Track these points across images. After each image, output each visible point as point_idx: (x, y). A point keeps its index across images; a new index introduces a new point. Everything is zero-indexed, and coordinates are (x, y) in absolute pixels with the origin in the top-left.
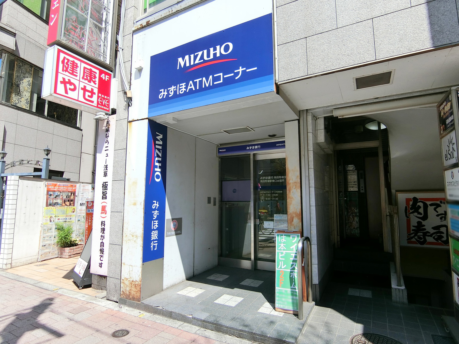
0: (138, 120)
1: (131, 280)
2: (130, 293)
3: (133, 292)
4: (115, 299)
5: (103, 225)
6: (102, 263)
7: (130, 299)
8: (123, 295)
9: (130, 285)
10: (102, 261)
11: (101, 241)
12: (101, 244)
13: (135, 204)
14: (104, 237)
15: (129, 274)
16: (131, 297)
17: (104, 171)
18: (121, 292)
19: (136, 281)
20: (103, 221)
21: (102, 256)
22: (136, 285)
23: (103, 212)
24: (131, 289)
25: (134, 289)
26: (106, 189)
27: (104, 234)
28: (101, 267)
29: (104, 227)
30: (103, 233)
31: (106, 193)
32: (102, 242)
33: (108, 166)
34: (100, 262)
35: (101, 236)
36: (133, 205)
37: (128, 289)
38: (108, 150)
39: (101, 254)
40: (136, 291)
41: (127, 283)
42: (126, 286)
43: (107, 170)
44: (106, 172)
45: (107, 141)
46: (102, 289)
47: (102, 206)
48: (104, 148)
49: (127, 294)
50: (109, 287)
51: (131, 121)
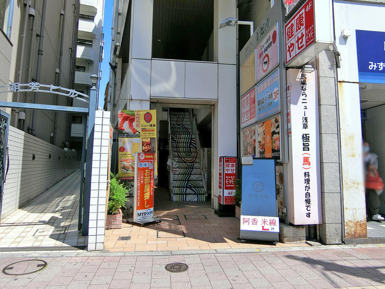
0: (348, 82)
1: (356, 221)
2: (355, 232)
3: (358, 231)
4: (337, 242)
5: (307, 176)
6: (309, 213)
7: (356, 238)
8: (348, 236)
9: (355, 225)
10: (309, 211)
11: (306, 192)
12: (306, 194)
13: (353, 156)
14: (309, 188)
15: (352, 217)
16: (357, 235)
17: (303, 123)
18: (345, 234)
19: (361, 221)
20: (306, 172)
21: (308, 206)
22: (362, 225)
23: (306, 163)
24: (356, 229)
25: (359, 228)
26: (307, 141)
27: (309, 185)
28: (309, 216)
29: (308, 178)
30: (308, 183)
31: (307, 145)
32: (308, 193)
33: (308, 119)
34: (308, 212)
35: (306, 187)
36: (351, 156)
37: (353, 230)
38: (306, 103)
39: (307, 204)
40: (362, 229)
41: (351, 224)
42: (350, 227)
43: (307, 122)
44: (306, 124)
45: (304, 94)
46: (300, 239)
47: (304, 158)
48: (301, 100)
49: (353, 234)
50: (329, 233)
51: (341, 81)
